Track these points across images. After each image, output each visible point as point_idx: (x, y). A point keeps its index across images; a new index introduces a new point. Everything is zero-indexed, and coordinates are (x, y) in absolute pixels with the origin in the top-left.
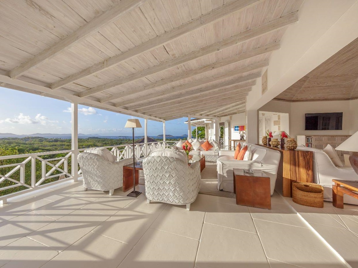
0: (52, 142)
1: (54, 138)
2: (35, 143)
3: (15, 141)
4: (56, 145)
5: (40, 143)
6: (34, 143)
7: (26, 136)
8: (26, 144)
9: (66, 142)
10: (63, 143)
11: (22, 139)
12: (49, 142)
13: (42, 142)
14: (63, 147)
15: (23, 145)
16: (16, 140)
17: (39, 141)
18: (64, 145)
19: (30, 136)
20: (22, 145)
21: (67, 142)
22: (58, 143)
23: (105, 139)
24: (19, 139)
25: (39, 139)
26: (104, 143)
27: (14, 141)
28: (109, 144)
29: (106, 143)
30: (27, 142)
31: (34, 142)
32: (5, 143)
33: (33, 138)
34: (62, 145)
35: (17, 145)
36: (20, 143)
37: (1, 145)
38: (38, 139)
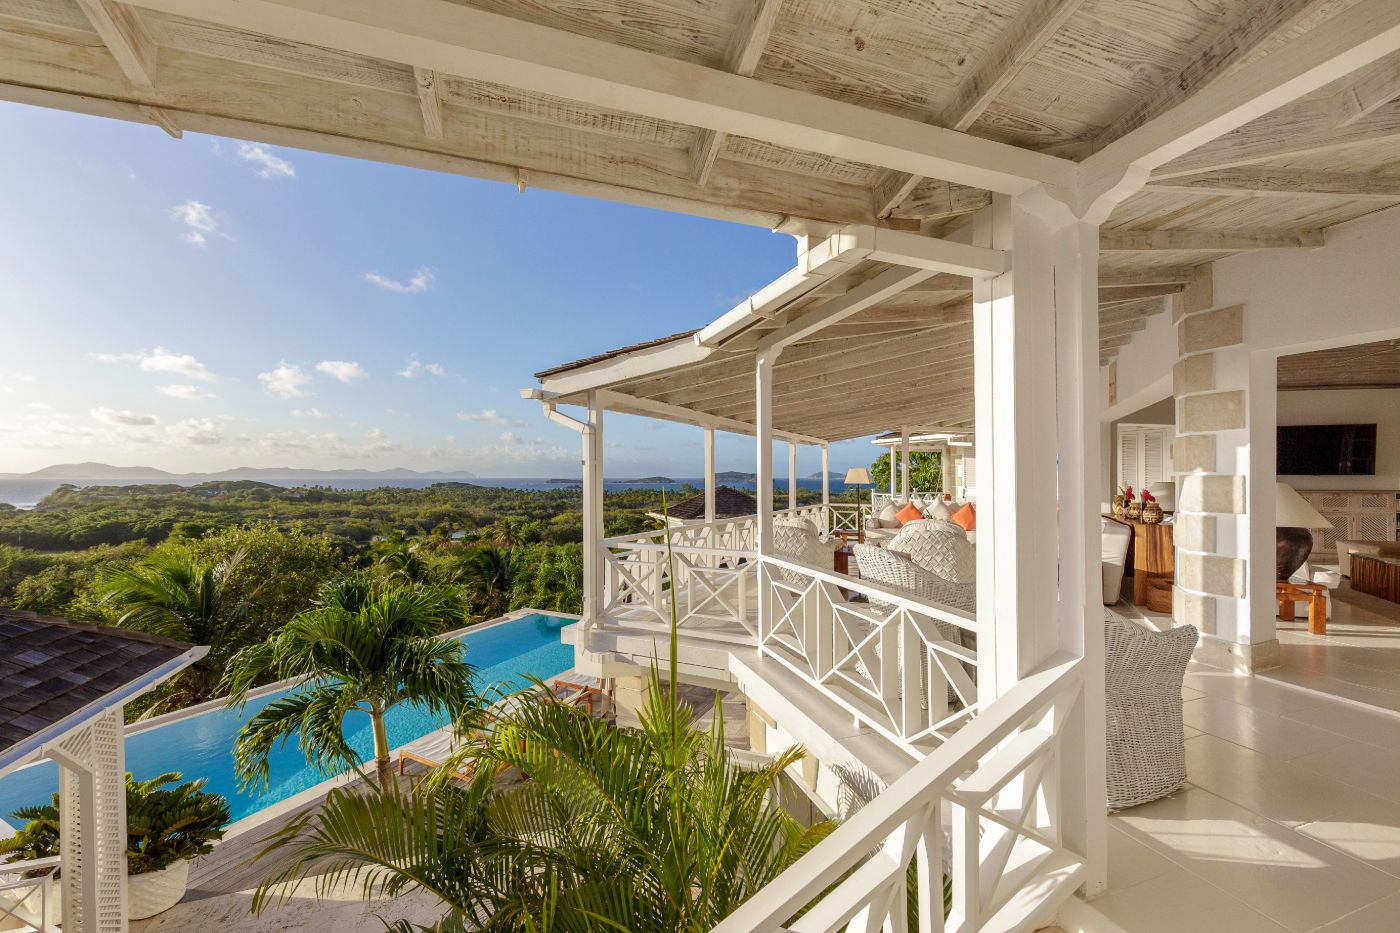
0: (301, 500)
1: (308, 488)
2: (243, 504)
3: (172, 497)
4: (315, 515)
5: (257, 504)
6: (239, 504)
7: (209, 480)
8: (213, 510)
9: (351, 501)
10: (344, 507)
11: (194, 490)
12: (291, 500)
13: (265, 503)
14: (342, 522)
15: (202, 513)
16: (173, 494)
17: (254, 499)
18: (347, 514)
19: (220, 479)
20: (198, 513)
21: (358, 504)
22: (325, 506)
23: (497, 490)
24: (183, 490)
25: (254, 489)
26: (495, 505)
27: (166, 496)
28: (514, 509)
29: (501, 508)
30: (213, 502)
31: (237, 501)
32: (141, 504)
33: (231, 486)
34: (341, 514)
35: (183, 514)
36: (191, 507)
37: (128, 511)
38: (249, 491)
